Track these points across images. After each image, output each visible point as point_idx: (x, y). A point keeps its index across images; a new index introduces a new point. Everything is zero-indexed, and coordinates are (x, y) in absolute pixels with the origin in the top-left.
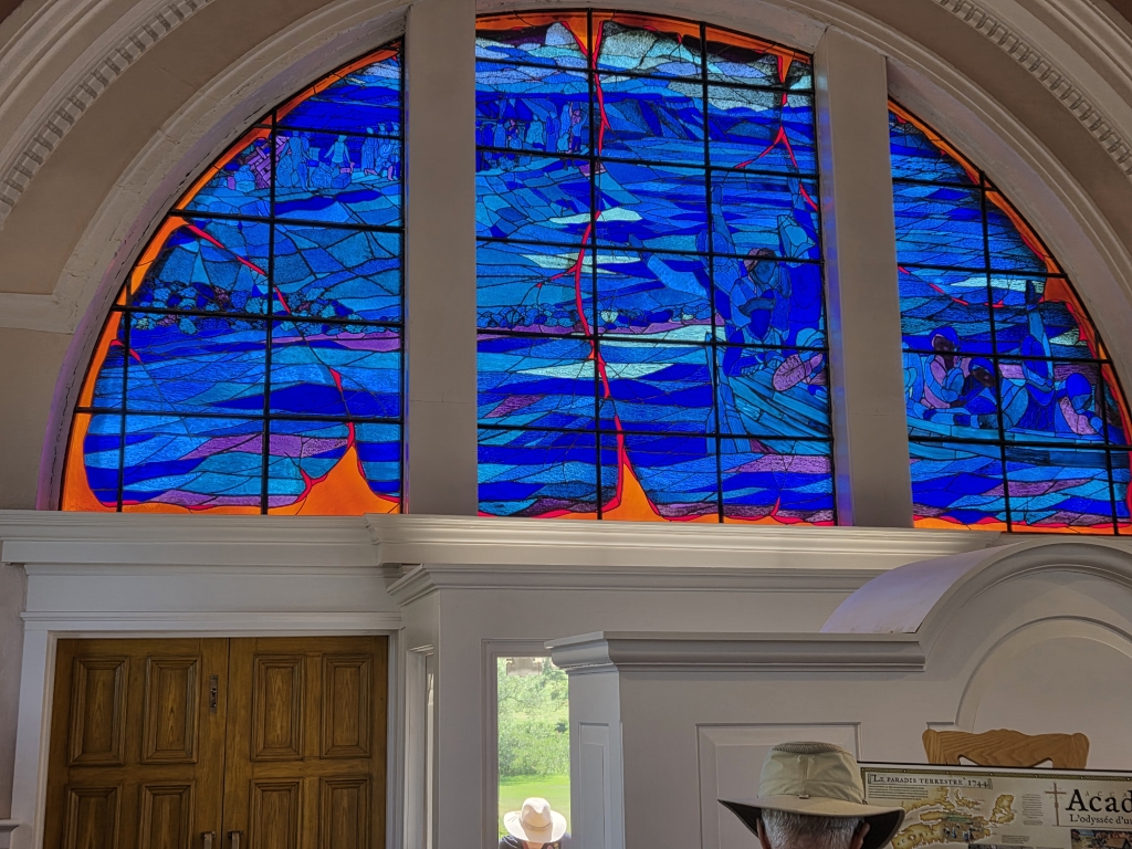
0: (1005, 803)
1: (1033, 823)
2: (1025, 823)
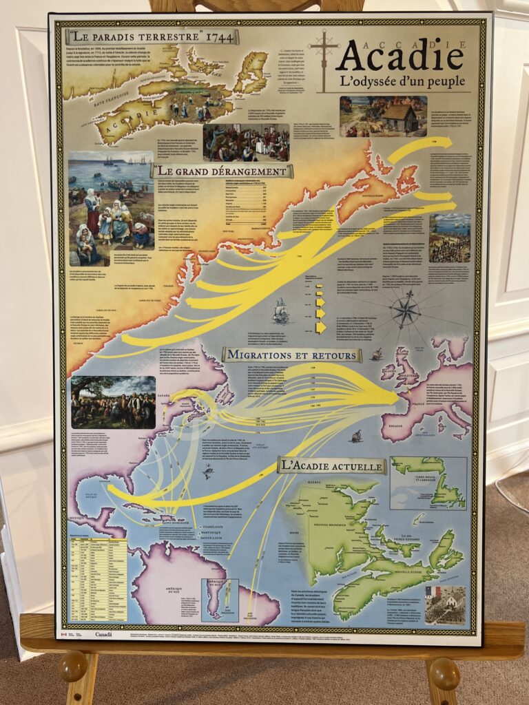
0: (256, 64)
1: (293, 91)
2: (282, 91)
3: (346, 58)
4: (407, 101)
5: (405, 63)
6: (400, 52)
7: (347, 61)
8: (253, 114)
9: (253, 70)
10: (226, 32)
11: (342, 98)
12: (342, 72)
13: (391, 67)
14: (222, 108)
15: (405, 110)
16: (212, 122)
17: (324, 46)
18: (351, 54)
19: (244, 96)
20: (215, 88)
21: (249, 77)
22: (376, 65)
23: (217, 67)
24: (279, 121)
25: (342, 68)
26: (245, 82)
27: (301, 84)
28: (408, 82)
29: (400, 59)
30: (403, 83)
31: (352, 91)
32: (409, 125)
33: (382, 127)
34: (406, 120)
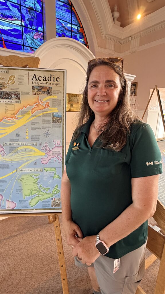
3: (33, 78)
4: (47, 88)
5: (47, 79)
6: (46, 77)
7: (34, 79)
8: (11, 89)
9: (12, 79)
10: (6, 71)
11: (32, 86)
12: (33, 81)
13: (43, 80)
14: (4, 87)
15: (47, 90)
16: (2, 90)
17: (28, 75)
18: (34, 77)
19: (10, 85)
20: (3, 83)
21: (11, 81)
22: (40, 80)
23: (3, 78)
24: (18, 91)
25: (32, 80)
26: (10, 82)
27: (23, 83)
28: (47, 84)
29: (45, 79)
30: (46, 84)
31: (35, 85)
32: (48, 93)
33: (42, 93)
34: (47, 92)
